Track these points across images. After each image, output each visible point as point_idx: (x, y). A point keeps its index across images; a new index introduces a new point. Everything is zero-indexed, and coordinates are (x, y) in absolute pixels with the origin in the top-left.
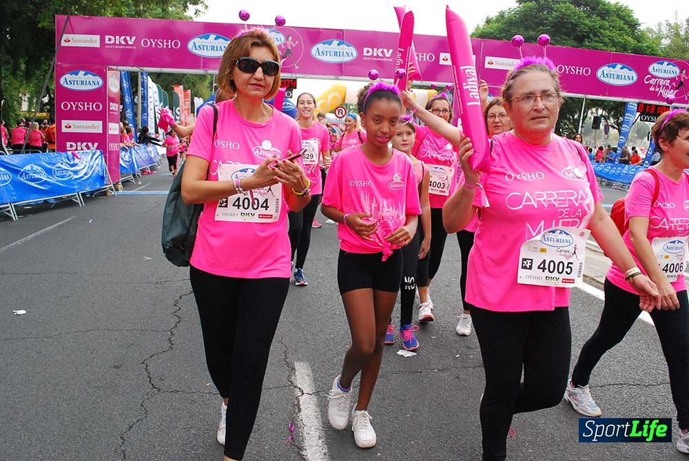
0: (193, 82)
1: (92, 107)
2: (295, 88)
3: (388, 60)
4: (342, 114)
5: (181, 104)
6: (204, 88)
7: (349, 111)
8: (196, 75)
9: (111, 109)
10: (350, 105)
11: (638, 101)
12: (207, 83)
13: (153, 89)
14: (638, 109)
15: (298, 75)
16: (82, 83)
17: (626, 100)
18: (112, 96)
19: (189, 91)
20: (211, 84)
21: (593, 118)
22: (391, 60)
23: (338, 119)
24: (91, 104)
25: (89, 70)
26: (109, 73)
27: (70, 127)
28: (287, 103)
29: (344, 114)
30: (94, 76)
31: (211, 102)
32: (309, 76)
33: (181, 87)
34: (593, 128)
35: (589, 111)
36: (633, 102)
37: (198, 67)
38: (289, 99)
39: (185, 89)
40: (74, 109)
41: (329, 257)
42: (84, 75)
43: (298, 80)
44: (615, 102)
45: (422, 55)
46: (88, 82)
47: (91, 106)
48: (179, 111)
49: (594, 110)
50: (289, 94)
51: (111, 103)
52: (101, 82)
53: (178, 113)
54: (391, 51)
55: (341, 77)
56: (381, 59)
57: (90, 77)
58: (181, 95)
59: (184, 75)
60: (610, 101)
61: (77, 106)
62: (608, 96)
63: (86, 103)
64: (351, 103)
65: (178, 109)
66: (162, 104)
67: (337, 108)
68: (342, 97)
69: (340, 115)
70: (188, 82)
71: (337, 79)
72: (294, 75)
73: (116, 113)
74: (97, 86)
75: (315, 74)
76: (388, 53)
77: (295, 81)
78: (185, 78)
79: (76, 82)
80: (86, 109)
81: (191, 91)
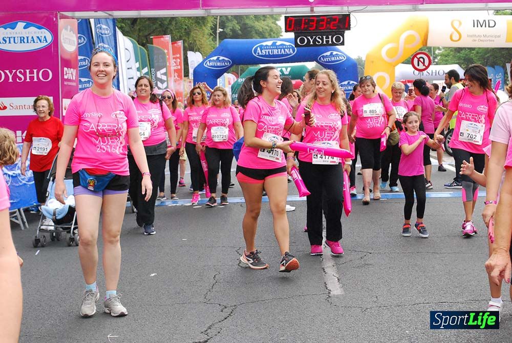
1: (37, 75)
2: (349, 28)
4: (424, 63)
6: (204, 37)
7: (435, 58)
8: (190, 18)
9: (66, 77)
10: (435, 48)
12: (207, 30)
13: (125, 43)
15: (351, 8)
16: (22, 40)
18: (66, 57)
20: (214, 29)
23: (417, 72)
24: (35, 71)
25: (32, 20)
26: (61, 23)
27: (5, 108)
28: (335, 53)
29: (427, 63)
30: (40, 28)
31: (215, 58)
32: (370, 8)
33: (168, 38)
37: (196, 6)
38: (337, 46)
39: (174, 41)
40: (11, 80)
42: (25, 28)
46: (30, 39)
47: (35, 75)
50: (338, 39)
51: (65, 69)
52: (50, 37)
53: (164, 78)
55: (421, 7)
57: (33, 31)
58: (169, 51)
59: (173, 19)
61: (15, 76)
63: (28, 71)
64: (437, 45)
65: (164, 71)
66: (137, 65)
67: (415, 56)
68: (423, 38)
69: (421, 67)
70: (179, 29)
71: (415, 10)
72: (346, 8)
73: (74, 84)
74: (44, 44)
75: (380, 4)
77: (347, 17)
78: (174, 23)
79: (12, 40)
80: (28, 80)
81: (184, 43)
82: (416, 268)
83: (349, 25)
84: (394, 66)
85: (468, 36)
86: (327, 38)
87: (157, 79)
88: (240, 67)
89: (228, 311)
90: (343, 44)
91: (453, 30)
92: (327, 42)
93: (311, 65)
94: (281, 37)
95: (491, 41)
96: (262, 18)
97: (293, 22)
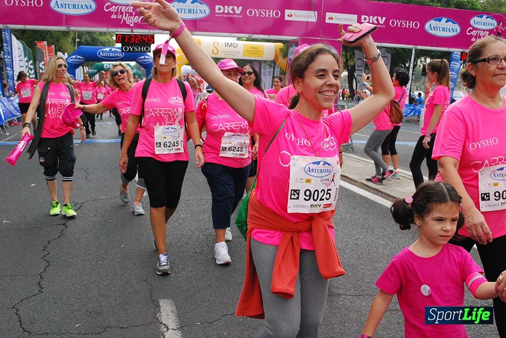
0: (56, 38)
3: (238, 16)
5: (45, 59)
6: (67, 43)
11: (461, 50)
14: (461, 57)
17: (451, 50)
19: (53, 46)
21: (422, 66)
22: (241, 16)
34: (422, 75)
35: (419, 61)
36: (457, 52)
39: (49, 45)
41: (189, 199)
43: (156, 36)
44: (440, 52)
45: (269, 12)
48: (43, 65)
49: (423, 59)
50: (147, 49)
53: (43, 67)
54: (241, 8)
55: (195, 33)
56: (232, 16)
58: (46, 51)
60: (437, 51)
62: (435, 46)
65: (43, 63)
72: (152, 31)
76: (238, 10)
77: (153, 37)
81: (55, 46)
82: (189, 181)
83: (154, 41)
84: (181, 67)
85: (222, 51)
86: (141, 48)
87: (40, 68)
88: (90, 62)
89: (78, 206)
90: (150, 52)
91: (214, 47)
92: (141, 50)
93: (133, 63)
94: (115, 47)
95: (235, 55)
96: (104, 34)
97: (120, 37)
